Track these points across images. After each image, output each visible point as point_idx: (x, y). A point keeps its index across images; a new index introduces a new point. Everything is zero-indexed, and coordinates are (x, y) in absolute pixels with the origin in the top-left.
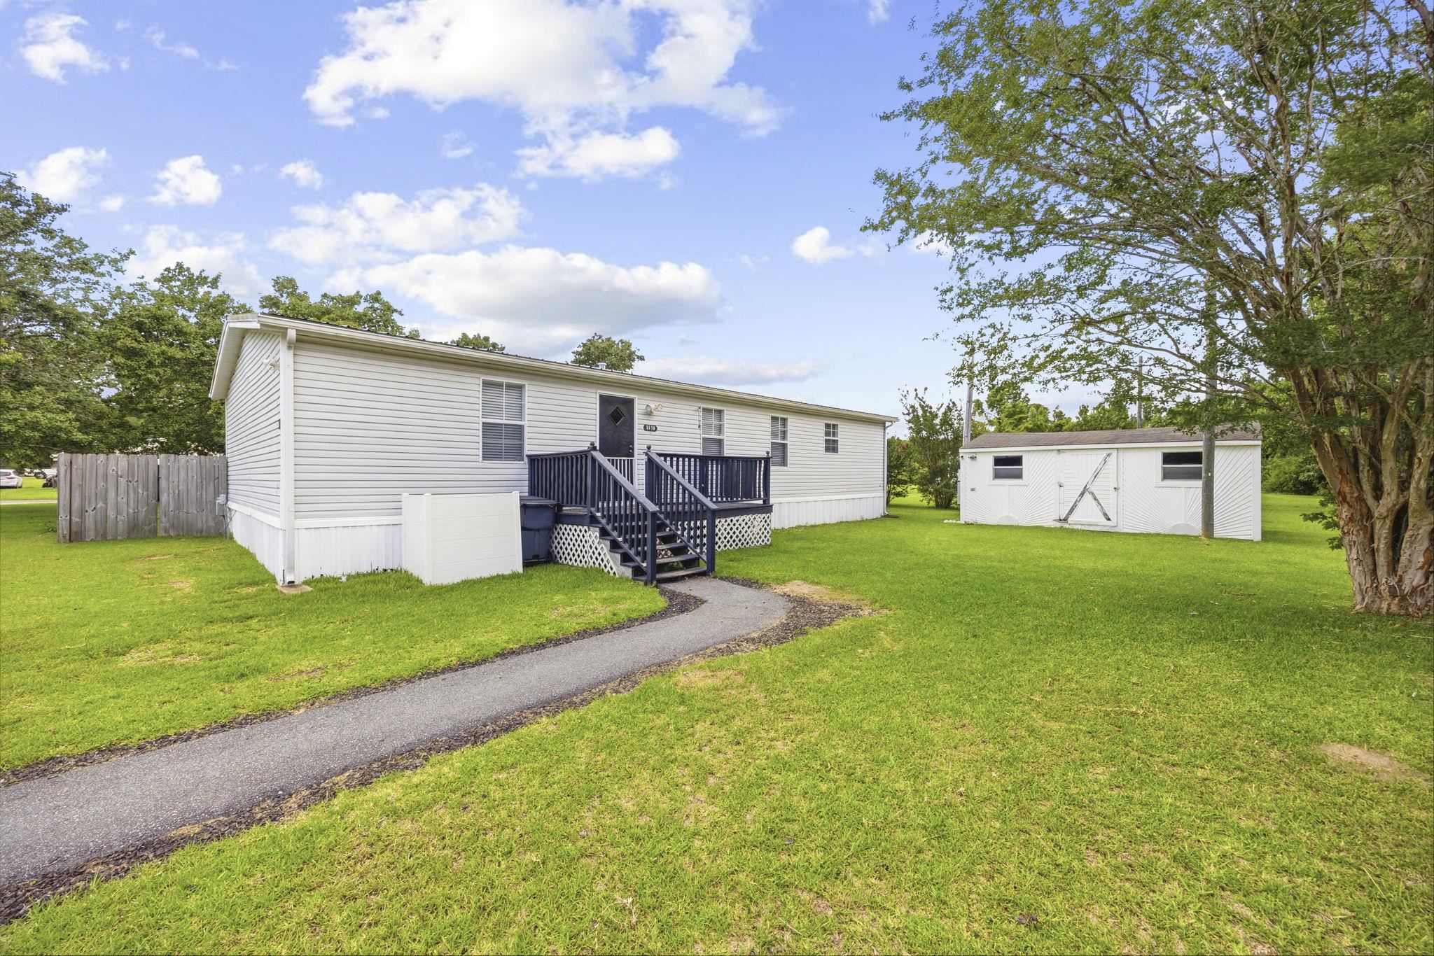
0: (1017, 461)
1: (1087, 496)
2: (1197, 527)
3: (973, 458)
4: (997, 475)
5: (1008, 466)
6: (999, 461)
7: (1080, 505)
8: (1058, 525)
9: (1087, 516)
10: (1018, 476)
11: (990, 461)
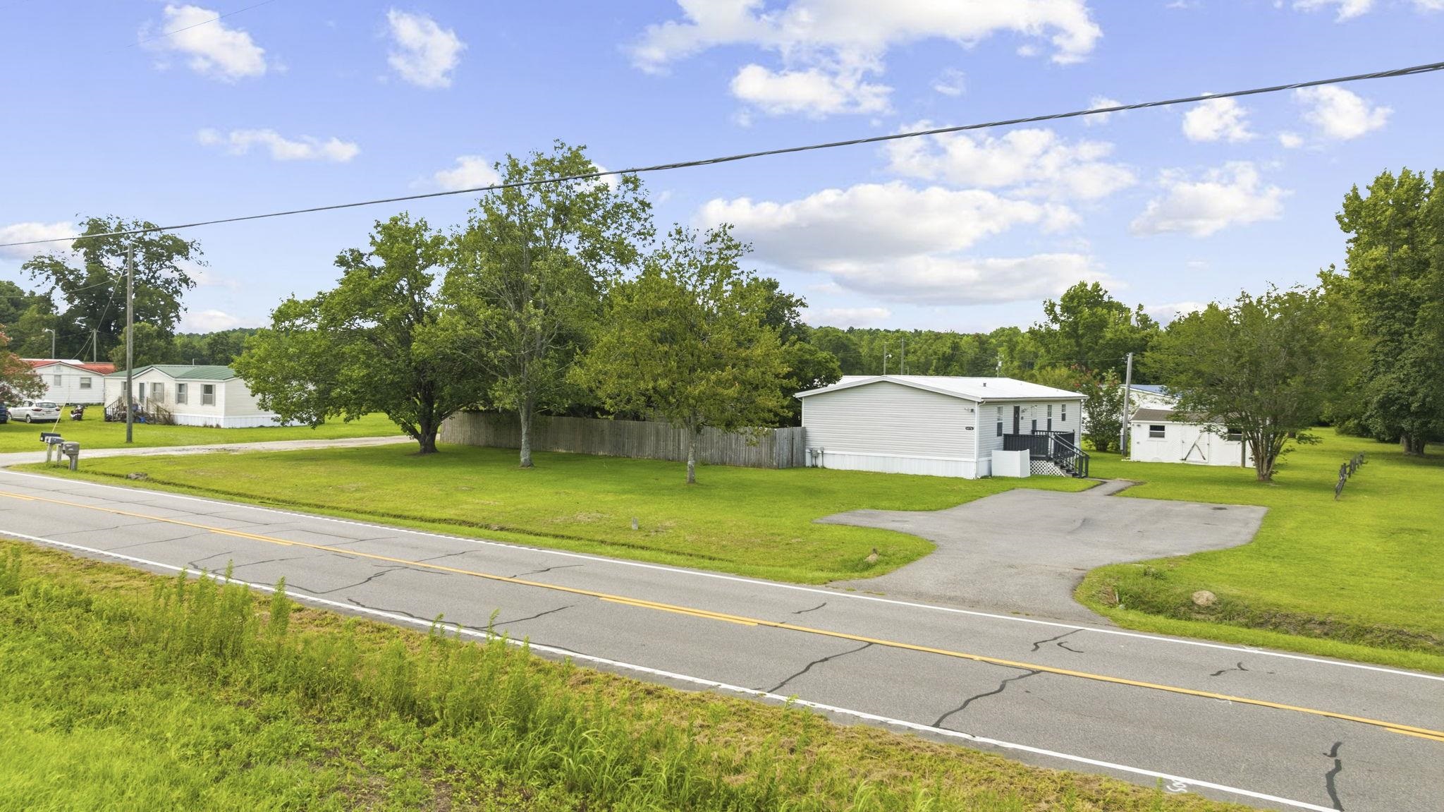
0: (1162, 428)
1: (1195, 447)
2: (1239, 463)
3: (1139, 426)
4: (1152, 435)
5: (1157, 431)
6: (1153, 428)
7: (1192, 453)
8: (1181, 462)
9: (1195, 458)
10: (1162, 436)
11: (1148, 428)
